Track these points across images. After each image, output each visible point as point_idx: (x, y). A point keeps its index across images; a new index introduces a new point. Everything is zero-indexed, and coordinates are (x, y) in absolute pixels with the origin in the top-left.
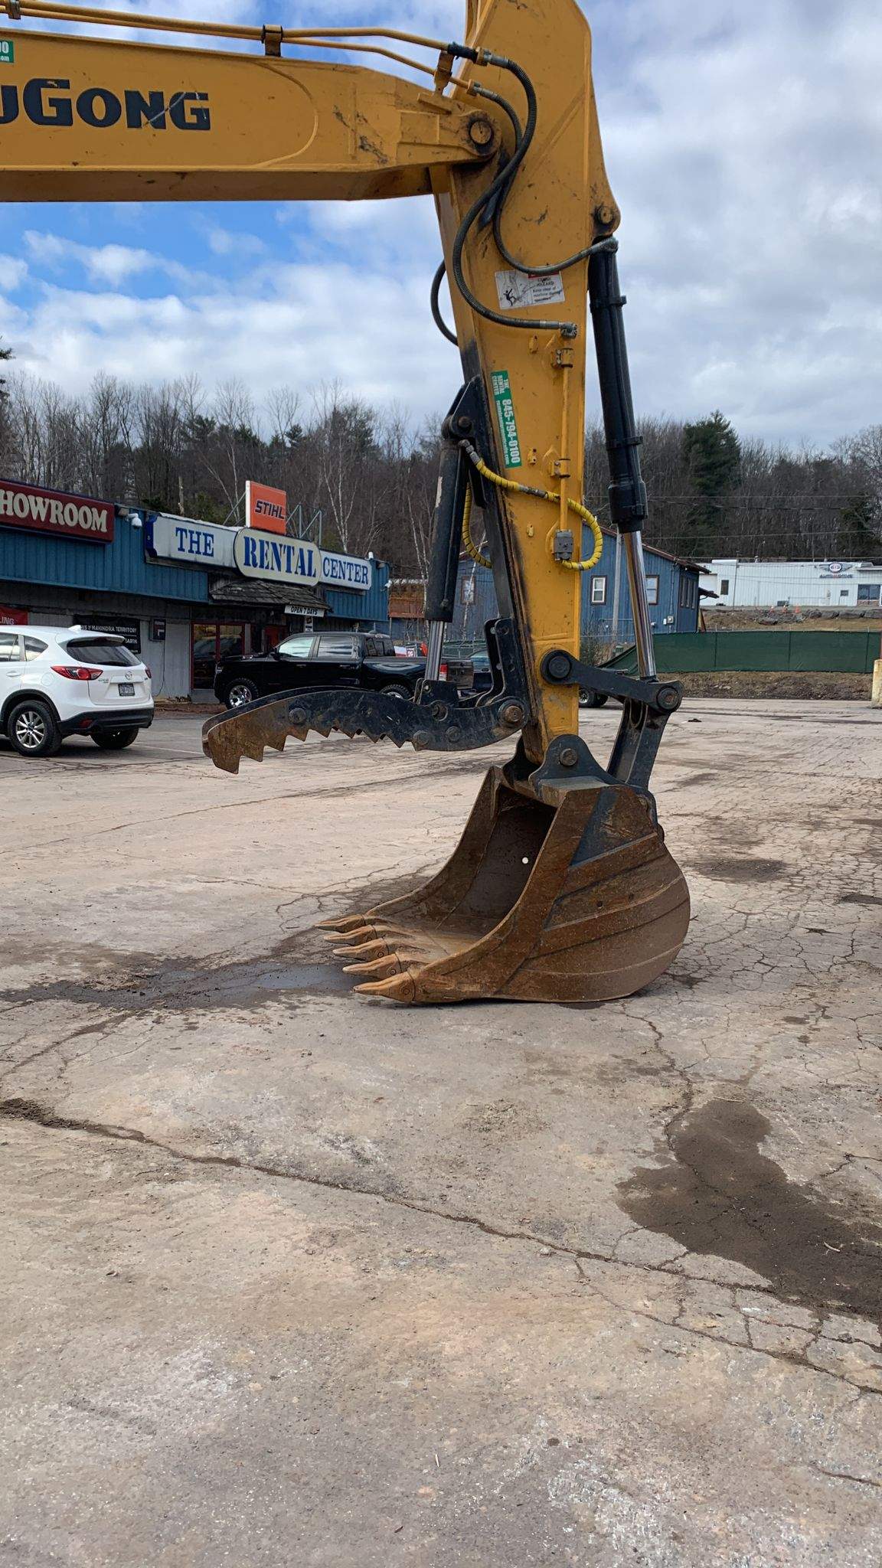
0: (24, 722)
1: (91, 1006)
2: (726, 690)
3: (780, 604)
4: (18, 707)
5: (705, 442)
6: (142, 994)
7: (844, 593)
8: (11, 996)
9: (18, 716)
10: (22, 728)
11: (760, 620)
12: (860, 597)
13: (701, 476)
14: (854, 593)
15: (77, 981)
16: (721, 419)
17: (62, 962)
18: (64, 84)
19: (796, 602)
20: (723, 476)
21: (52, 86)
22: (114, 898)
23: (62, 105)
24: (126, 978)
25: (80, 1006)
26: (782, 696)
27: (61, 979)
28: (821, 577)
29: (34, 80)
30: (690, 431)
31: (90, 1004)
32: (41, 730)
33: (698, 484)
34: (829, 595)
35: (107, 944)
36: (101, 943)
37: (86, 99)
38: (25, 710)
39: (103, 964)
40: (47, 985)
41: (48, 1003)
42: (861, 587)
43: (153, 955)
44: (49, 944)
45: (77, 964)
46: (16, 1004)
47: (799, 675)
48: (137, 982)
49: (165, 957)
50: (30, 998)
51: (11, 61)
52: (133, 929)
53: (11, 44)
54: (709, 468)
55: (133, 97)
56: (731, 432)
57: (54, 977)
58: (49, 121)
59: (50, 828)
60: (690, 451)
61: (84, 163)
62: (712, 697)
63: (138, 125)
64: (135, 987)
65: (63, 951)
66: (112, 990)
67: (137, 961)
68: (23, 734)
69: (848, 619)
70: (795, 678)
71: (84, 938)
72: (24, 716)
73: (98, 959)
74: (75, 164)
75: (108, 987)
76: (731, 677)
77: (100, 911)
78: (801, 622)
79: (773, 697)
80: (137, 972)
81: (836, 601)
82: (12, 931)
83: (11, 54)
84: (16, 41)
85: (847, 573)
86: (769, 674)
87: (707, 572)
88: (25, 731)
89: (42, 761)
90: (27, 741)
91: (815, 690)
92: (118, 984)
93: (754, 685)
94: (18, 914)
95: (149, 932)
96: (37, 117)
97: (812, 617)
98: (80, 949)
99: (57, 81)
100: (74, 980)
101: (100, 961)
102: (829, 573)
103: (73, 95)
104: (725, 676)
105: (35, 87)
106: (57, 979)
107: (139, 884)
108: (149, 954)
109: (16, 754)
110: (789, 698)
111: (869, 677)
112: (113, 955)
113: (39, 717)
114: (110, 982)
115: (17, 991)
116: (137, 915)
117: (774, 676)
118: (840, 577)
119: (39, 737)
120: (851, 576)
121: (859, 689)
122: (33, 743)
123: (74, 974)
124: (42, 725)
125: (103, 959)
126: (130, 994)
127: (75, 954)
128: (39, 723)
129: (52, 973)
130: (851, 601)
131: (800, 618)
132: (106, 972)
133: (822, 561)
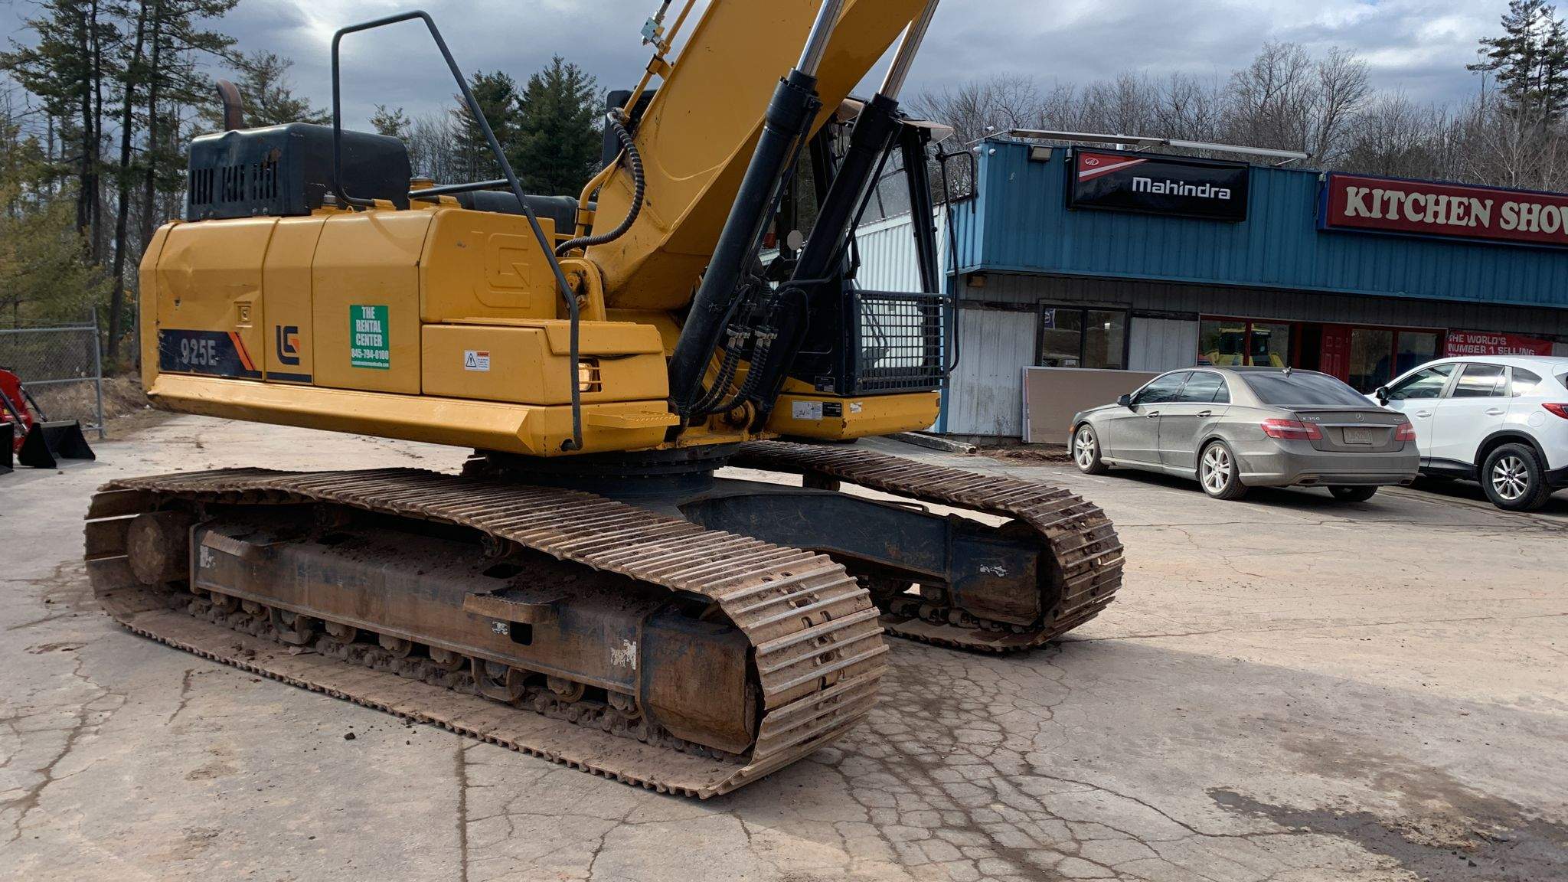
0: (1503, 469)
1: (1384, 862)
4: (1497, 450)
6: (1471, 864)
8: (1284, 815)
9: (1496, 461)
10: (1501, 476)
15: (1386, 818)
17: (1379, 785)
22: (1508, 709)
24: (1460, 833)
25: (1370, 855)
27: (1365, 809)
31: (1386, 857)
32: (1524, 480)
35: (1458, 775)
36: (1449, 772)
38: (1505, 454)
39: (1436, 804)
40: (1339, 813)
41: (1327, 839)
43: (1519, 808)
44: (1379, 755)
45: (1398, 794)
46: (1283, 829)
48: (1473, 843)
49: (1536, 815)
50: (1309, 825)
52: (1509, 761)
57: (1356, 804)
59: (1474, 601)
64: (1467, 849)
65: (1391, 770)
66: (1429, 844)
67: (1493, 810)
68: (1501, 483)
71: (1430, 759)
72: (1503, 462)
73: (1433, 793)
75: (1426, 839)
77: (1477, 724)
80: (1482, 827)
82: (1342, 726)
88: (1503, 479)
89: (1521, 517)
90: (1505, 491)
92: (1443, 838)
94: (1363, 705)
95: (1533, 772)
98: (1415, 772)
100: (1381, 815)
101: (1433, 797)
106: (1358, 808)
107: (1557, 698)
108: (1514, 806)
109: (1491, 505)
112: (1458, 793)
113: (1522, 464)
114: (1434, 832)
115: (1295, 811)
116: (1529, 741)
119: (1521, 488)
122: (1513, 494)
123: (1385, 807)
124: (1525, 474)
125: (1441, 795)
126: (1455, 860)
127: (1403, 778)
128: (1522, 470)
129: (1356, 799)
132: (1434, 815)
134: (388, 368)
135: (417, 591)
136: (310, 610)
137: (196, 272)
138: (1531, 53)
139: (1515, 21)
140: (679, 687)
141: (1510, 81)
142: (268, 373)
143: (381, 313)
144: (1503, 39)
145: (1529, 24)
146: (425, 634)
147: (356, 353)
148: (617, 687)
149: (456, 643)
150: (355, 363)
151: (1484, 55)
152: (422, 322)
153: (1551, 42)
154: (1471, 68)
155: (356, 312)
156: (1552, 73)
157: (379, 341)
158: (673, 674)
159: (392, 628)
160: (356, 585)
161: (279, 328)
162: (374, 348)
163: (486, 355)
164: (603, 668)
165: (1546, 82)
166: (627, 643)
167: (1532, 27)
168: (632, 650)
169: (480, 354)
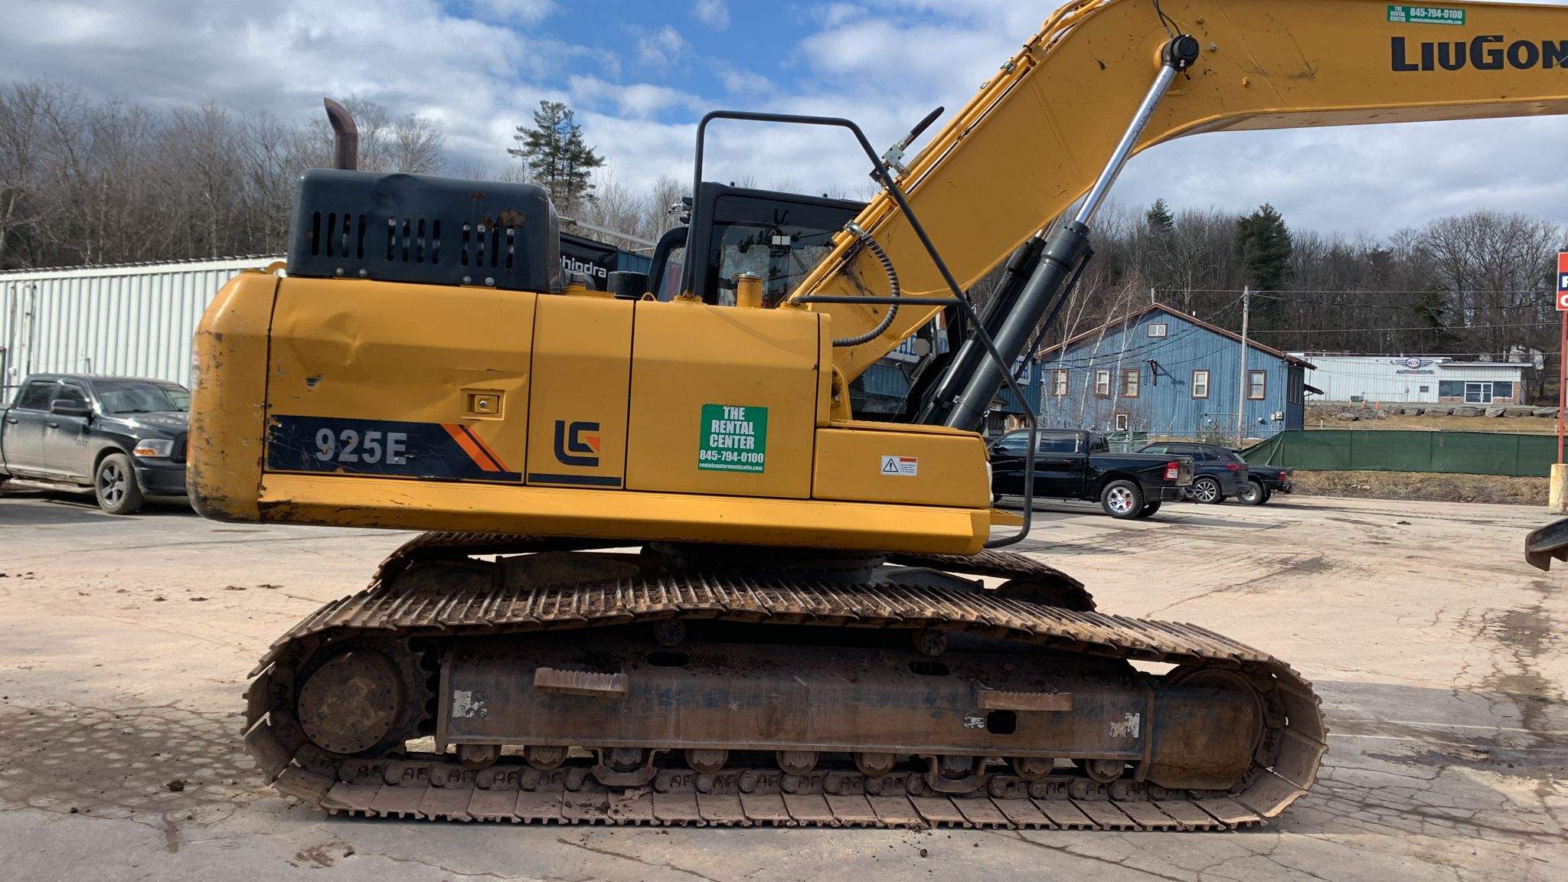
2: (1366, 490)
3: (1354, 399)
5: (1261, 234)
7: (1424, 389)
11: (1339, 415)
12: (1441, 394)
13: (1256, 269)
14: (1435, 389)
16: (1271, 212)
18: (1499, 39)
19: (1370, 397)
20: (1279, 269)
21: (1491, 41)
23: (1496, 54)
26: (1428, 498)
28: (1398, 372)
29: (1478, 37)
30: (1244, 223)
33: (1254, 276)
34: (1407, 391)
37: (1515, 47)
42: (1442, 383)
47: (1444, 476)
51: (1463, 24)
53: (1463, 11)
54: (1265, 261)
55: (1548, 45)
56: (1281, 225)
58: (1488, 67)
60: (1244, 244)
61: (1509, 96)
62: (1352, 496)
63: (1551, 66)
69: (1435, 417)
70: (1440, 480)
74: (1503, 97)
76: (1369, 477)
78: (1384, 419)
79: (1418, 498)
81: (1415, 397)
83: (1463, 20)
84: (1468, 10)
85: (1427, 369)
86: (1409, 474)
87: (1312, 368)
91: (1464, 493)
93: (1395, 485)
96: (1478, 63)
97: (1395, 414)
99: (1494, 37)
102: (1407, 368)
103: (1504, 46)
104: (1362, 475)
105: (1479, 41)
110: (1437, 500)
111: (1544, 480)
117: (1416, 476)
118: (1418, 372)
120: (1431, 372)
121: (1512, 492)
130: (1432, 397)
131: (1381, 414)
133: (1399, 356)
134: (762, 472)
135: (857, 699)
136: (680, 741)
137: (367, 348)
138: (557, 148)
139: (545, 119)
140: (1187, 744)
141: (541, 169)
142: (530, 475)
143: (757, 416)
144: (535, 132)
145: (555, 124)
146: (867, 742)
147: (703, 455)
148: (1119, 755)
149: (913, 745)
150: (703, 465)
151: (521, 142)
152: (816, 427)
153: (571, 142)
154: (511, 151)
155: (713, 412)
156: (571, 167)
157: (751, 443)
158: (1181, 734)
159: (817, 742)
160: (760, 704)
161: (560, 425)
162: (740, 451)
163: (914, 460)
164: (1100, 741)
165: (568, 175)
166: (1128, 715)
167: (557, 127)
168: (1134, 721)
169: (902, 460)
